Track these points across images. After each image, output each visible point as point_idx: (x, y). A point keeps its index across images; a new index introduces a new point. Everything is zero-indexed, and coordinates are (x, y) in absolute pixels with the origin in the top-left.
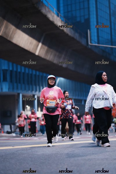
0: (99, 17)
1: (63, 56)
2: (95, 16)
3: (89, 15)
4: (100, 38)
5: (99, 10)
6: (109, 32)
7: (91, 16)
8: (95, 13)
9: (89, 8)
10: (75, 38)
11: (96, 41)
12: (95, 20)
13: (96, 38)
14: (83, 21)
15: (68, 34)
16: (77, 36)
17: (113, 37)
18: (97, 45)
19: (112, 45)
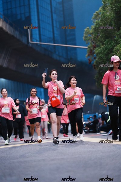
0: (40, 14)
1: (3, 55)
2: (36, 14)
3: (30, 12)
4: (42, 36)
5: (40, 7)
6: (51, 30)
7: (32, 14)
8: (36, 9)
9: (29, 5)
10: (15, 36)
11: (38, 39)
12: (36, 17)
13: (38, 36)
14: (23, 19)
15: (7, 32)
16: (17, 34)
17: (55, 35)
18: (38, 43)
19: (54, 43)
